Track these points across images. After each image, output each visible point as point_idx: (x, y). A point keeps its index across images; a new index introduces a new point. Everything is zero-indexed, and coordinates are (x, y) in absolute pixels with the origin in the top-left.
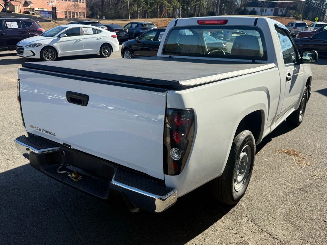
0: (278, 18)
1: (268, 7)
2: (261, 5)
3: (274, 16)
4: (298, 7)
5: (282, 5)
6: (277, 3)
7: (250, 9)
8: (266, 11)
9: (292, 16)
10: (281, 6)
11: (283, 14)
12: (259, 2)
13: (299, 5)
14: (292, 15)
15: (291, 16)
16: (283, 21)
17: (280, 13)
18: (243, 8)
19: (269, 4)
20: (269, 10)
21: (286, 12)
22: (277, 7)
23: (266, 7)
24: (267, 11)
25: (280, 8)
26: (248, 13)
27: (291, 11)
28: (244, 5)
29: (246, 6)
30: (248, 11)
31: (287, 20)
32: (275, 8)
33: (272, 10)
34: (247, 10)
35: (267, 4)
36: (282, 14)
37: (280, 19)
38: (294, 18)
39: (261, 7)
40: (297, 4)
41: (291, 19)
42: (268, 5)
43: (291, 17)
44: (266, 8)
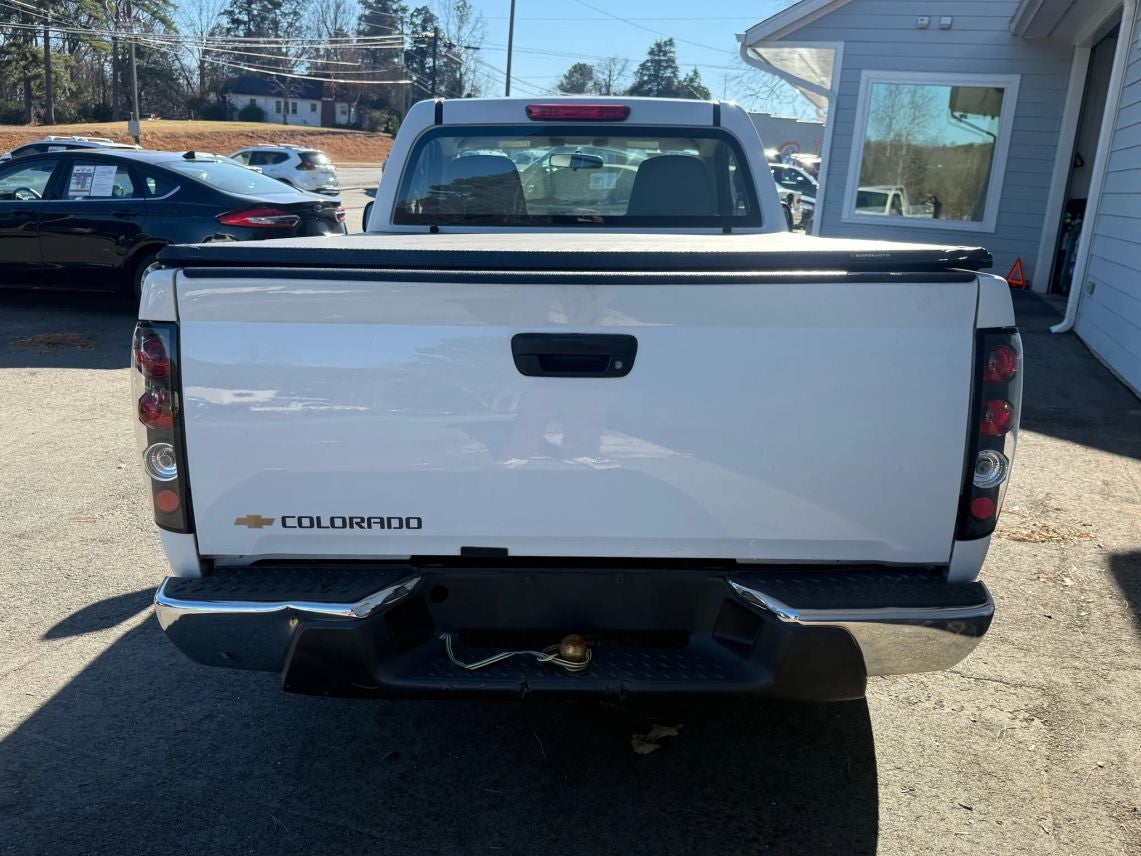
0: (341, 133)
1: (303, 97)
2: (278, 89)
3: (323, 125)
4: (393, 101)
5: (343, 93)
6: (325, 85)
7: (241, 101)
8: (294, 111)
9: (383, 129)
10: (340, 97)
11: (353, 121)
12: (268, 80)
13: (393, 94)
14: (380, 125)
15: (379, 128)
16: (361, 145)
17: (342, 119)
18: (212, 97)
19: (305, 87)
20: (304, 106)
21: (360, 117)
22: (330, 99)
23: (295, 97)
24: (298, 111)
25: (340, 102)
26: (236, 114)
27: (376, 114)
28: (214, 88)
29: (225, 90)
30: (233, 109)
31: (371, 140)
32: (323, 102)
33: (314, 108)
34: (232, 105)
35: (296, 88)
36: (349, 122)
37: (349, 136)
38: (390, 135)
39: (279, 94)
40: (389, 92)
41: (381, 140)
42: (301, 91)
43: (380, 131)
44: (295, 101)
